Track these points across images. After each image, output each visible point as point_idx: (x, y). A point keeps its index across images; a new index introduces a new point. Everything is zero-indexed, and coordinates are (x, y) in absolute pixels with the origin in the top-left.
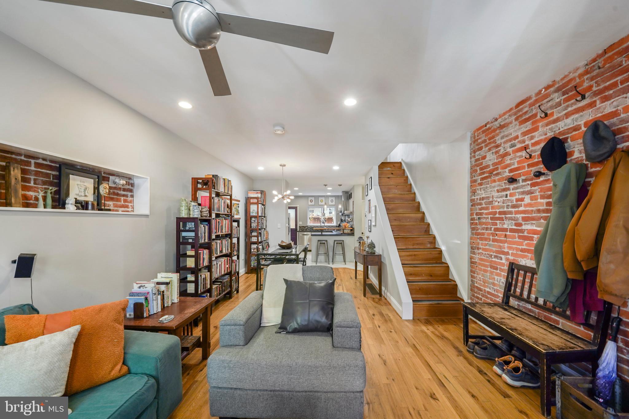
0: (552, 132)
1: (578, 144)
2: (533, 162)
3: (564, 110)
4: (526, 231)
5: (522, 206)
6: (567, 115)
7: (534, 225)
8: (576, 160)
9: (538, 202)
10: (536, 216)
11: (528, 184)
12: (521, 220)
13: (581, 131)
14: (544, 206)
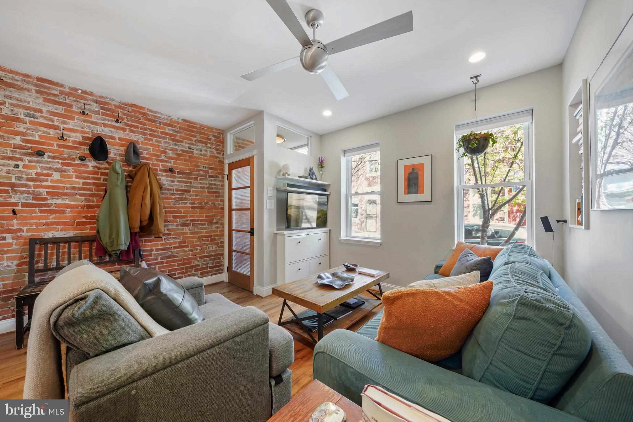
0: (90, 129)
1: (114, 149)
2: (66, 144)
3: (102, 120)
4: (54, 205)
5: (48, 181)
6: (105, 125)
7: (67, 200)
8: (112, 158)
9: (73, 180)
10: (70, 192)
11: (59, 162)
12: (45, 194)
13: (115, 141)
14: (80, 185)
